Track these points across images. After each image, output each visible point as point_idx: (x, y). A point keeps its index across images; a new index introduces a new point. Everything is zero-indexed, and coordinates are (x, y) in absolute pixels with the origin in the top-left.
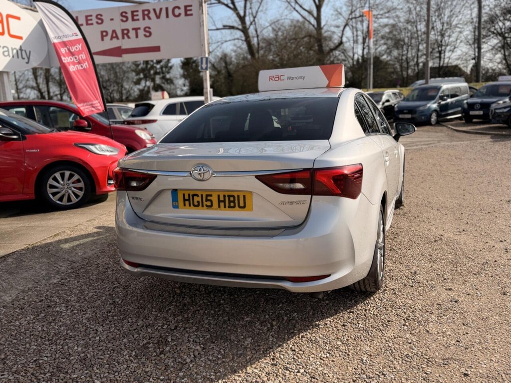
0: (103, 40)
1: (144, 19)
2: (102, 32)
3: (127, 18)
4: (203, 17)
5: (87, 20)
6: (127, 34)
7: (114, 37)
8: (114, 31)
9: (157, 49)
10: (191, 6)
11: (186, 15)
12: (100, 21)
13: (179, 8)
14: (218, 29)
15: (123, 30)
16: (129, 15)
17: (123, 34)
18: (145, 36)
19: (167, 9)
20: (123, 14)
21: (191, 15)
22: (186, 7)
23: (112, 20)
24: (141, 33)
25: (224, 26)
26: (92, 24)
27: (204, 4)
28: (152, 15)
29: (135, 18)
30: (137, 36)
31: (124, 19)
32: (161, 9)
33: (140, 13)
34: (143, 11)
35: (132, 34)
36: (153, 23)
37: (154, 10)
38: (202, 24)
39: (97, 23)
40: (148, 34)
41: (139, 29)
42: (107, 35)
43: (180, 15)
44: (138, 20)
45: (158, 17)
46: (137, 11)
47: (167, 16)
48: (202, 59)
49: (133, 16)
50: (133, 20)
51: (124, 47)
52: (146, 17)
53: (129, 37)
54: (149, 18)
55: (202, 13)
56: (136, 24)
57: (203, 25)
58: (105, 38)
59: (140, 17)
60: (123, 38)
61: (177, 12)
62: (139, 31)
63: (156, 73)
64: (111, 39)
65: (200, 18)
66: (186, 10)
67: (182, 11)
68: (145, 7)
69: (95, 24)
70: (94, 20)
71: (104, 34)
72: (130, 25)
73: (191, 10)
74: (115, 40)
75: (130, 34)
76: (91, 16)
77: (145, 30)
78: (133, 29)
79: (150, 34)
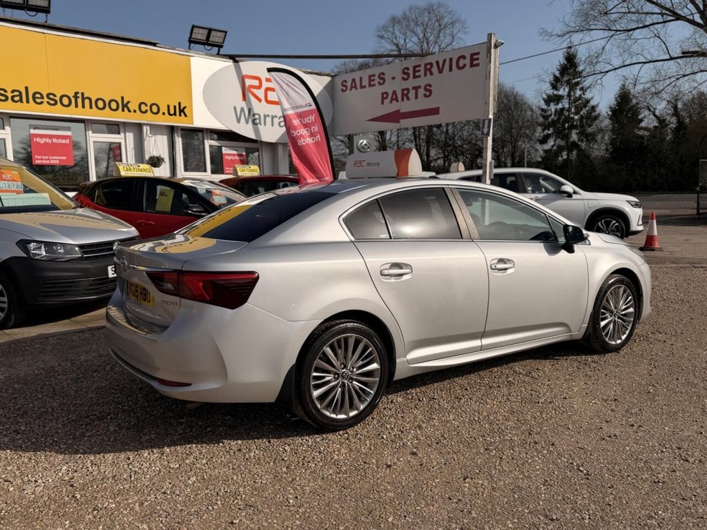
0: (382, 103)
1: (425, 75)
2: (383, 94)
3: (408, 74)
4: (490, 67)
5: (370, 81)
6: (407, 95)
7: (394, 100)
8: (394, 92)
9: (435, 111)
10: (478, 53)
11: (472, 65)
12: (382, 81)
13: (464, 57)
14: (672, 59)
15: (403, 90)
16: (411, 72)
17: (403, 95)
18: (425, 96)
19: (451, 60)
20: (405, 71)
21: (478, 65)
22: (472, 55)
23: (393, 78)
24: (421, 92)
25: (683, 53)
26: (374, 85)
27: (493, 50)
28: (435, 69)
29: (417, 74)
30: (416, 97)
31: (406, 77)
32: (445, 61)
33: (422, 68)
34: (426, 65)
35: (412, 94)
36: (435, 79)
37: (437, 62)
38: (488, 76)
39: (380, 83)
40: (428, 93)
41: (420, 87)
42: (386, 98)
43: (465, 65)
44: (419, 76)
45: (440, 71)
46: (419, 66)
47: (451, 70)
48: (484, 120)
49: (415, 71)
50: (415, 77)
51: (402, 111)
52: (428, 73)
53: (408, 99)
54: (431, 74)
55: (490, 63)
56: (417, 82)
57: (490, 77)
58: (385, 101)
59: (422, 73)
60: (403, 100)
61: (462, 62)
62: (419, 90)
63: (572, 127)
64: (391, 102)
65: (487, 69)
66: (472, 60)
67: (467, 62)
68: (428, 59)
69: (377, 84)
70: (377, 80)
71: (385, 96)
72: (411, 83)
73: (478, 59)
74: (394, 102)
75: (409, 95)
76: (374, 75)
77: (426, 89)
78: (414, 88)
79: (430, 92)
